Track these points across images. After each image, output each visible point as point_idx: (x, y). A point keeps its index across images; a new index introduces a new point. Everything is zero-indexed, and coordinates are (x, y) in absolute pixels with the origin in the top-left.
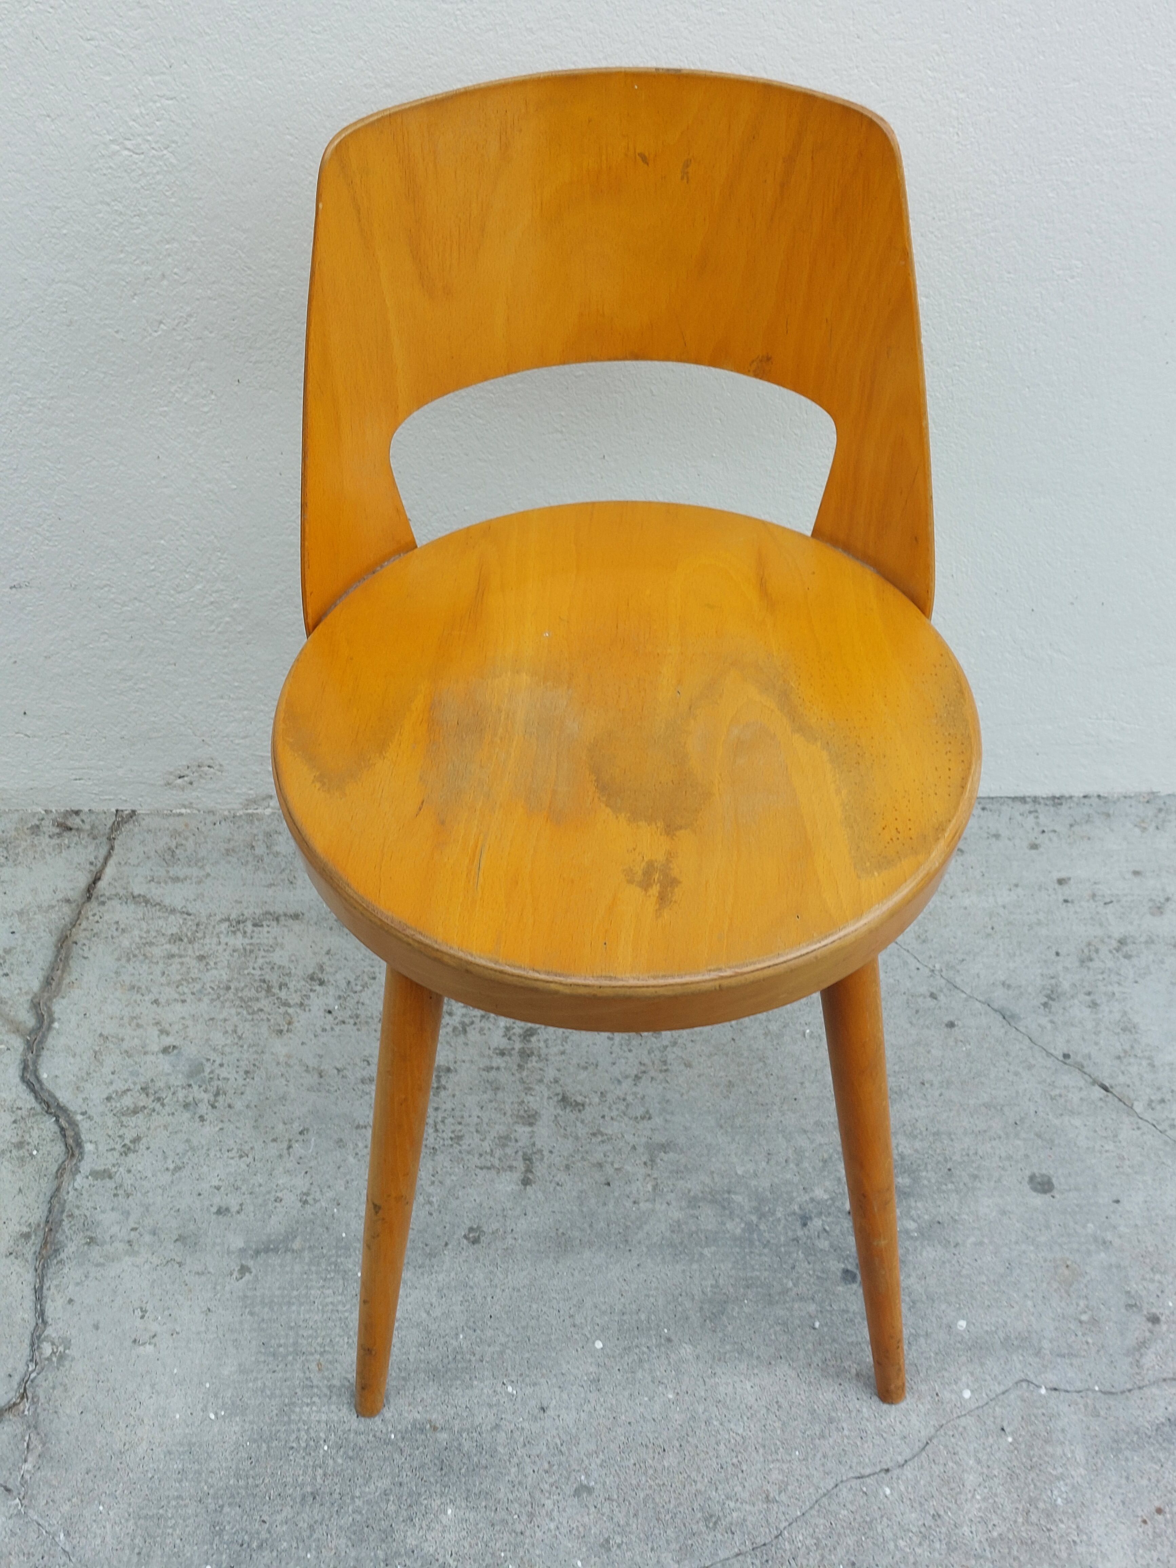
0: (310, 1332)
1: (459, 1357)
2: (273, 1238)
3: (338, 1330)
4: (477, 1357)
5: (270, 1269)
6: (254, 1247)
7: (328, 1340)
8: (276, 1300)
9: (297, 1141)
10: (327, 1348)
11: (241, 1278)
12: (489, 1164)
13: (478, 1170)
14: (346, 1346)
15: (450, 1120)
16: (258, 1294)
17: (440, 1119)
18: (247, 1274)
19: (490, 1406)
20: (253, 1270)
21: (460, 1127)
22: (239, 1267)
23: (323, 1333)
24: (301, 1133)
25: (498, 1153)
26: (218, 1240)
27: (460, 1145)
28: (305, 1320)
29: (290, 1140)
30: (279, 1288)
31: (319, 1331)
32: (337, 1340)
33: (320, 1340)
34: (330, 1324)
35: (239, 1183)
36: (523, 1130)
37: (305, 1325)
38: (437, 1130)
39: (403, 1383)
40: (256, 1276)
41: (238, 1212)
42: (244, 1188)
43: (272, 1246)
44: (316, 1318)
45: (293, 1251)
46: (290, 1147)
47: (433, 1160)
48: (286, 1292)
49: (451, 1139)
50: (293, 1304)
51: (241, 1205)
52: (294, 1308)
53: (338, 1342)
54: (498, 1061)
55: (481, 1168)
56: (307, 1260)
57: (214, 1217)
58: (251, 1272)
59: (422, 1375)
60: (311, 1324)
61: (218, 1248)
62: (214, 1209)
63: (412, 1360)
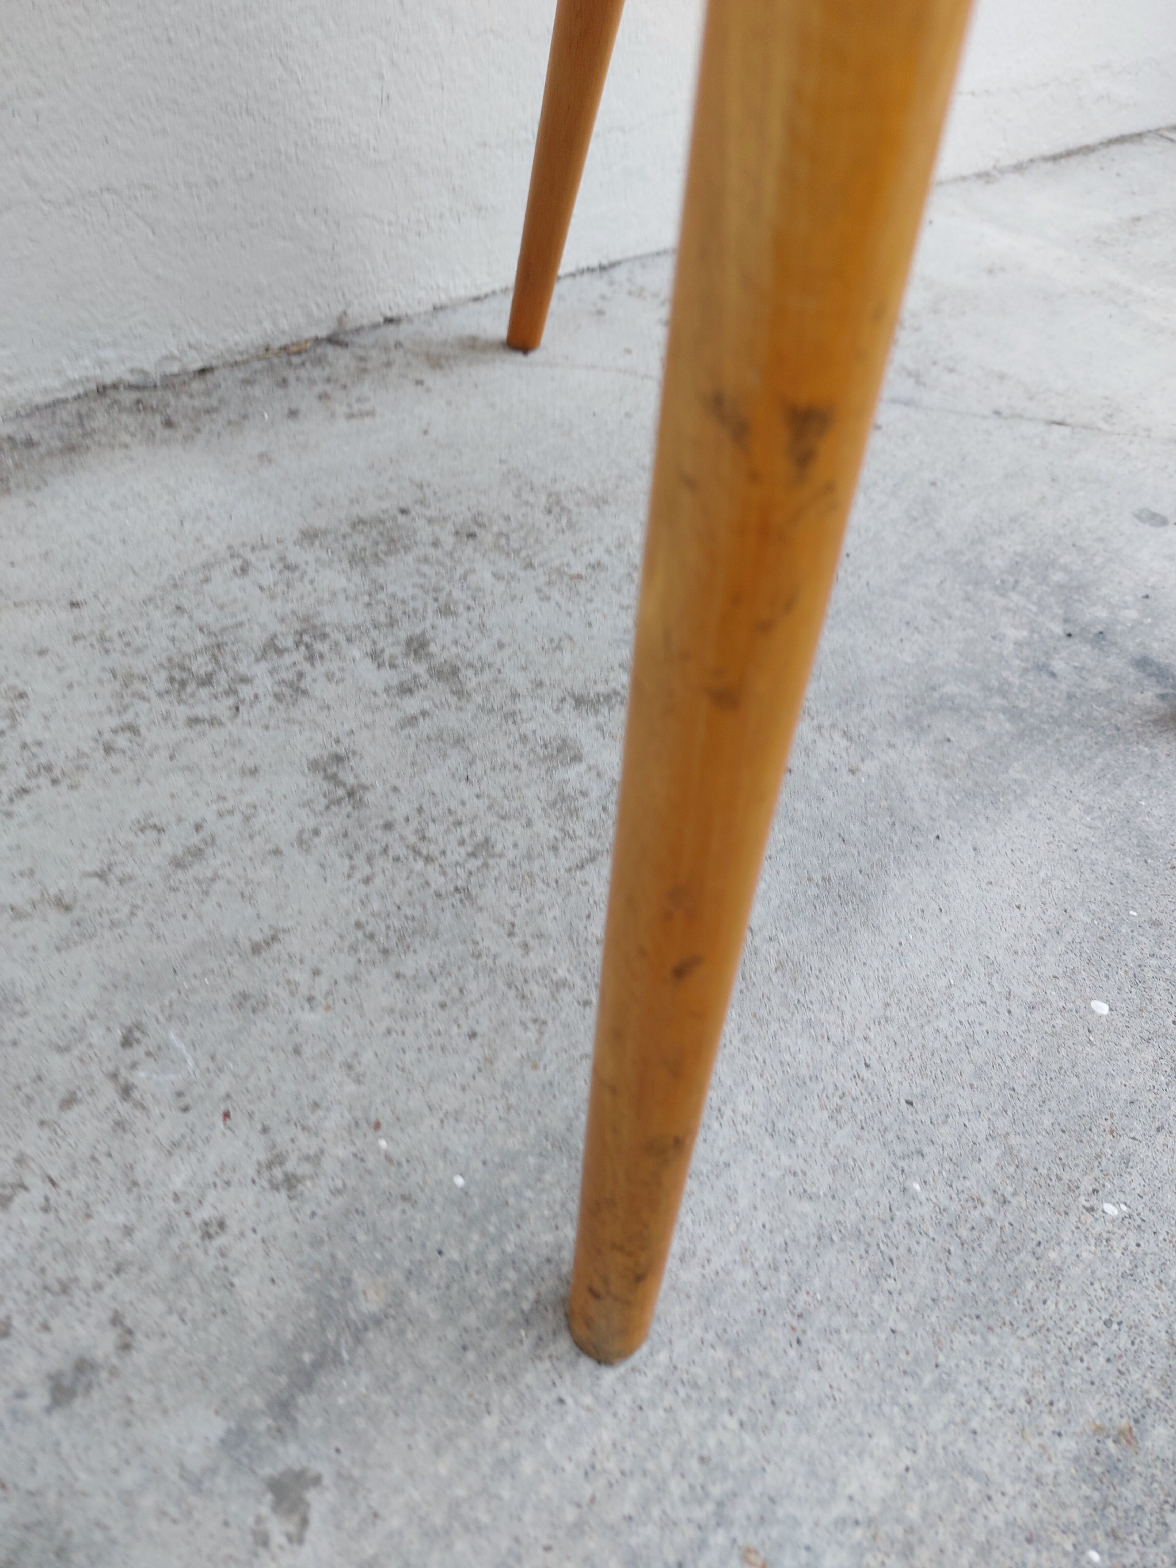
0: (633, 1489)
1: (964, 1233)
2: (289, 1332)
3: (688, 1419)
4: (988, 1199)
5: (361, 1423)
6: (259, 1402)
7: (694, 1465)
8: (460, 1492)
9: (134, 1066)
10: (716, 1490)
11: (304, 1522)
12: (585, 854)
13: (579, 875)
14: (749, 1440)
15: (432, 831)
16: (396, 1522)
17: (413, 839)
18: (311, 1495)
19: (1130, 1275)
20: (318, 1467)
21: (465, 830)
22: (269, 1497)
23: (666, 1460)
24: (127, 1042)
25: (578, 827)
26: (130, 1477)
27: (501, 855)
28: (590, 1471)
29: (114, 1076)
30: (438, 1450)
31: (651, 1466)
32: (712, 1442)
33: (676, 1487)
34: (655, 1418)
35: (60, 1270)
36: (573, 774)
37: (602, 1482)
38: (428, 859)
39: (951, 1398)
40: (341, 1476)
41: (126, 1347)
42: (86, 1274)
43: (307, 1357)
44: (606, 1437)
45: (378, 1322)
46: (126, 1091)
47: (481, 909)
48: (464, 1444)
49: (473, 855)
50: (516, 1457)
51: (116, 1320)
52: (527, 1466)
53: (720, 1444)
54: (411, 705)
55: (581, 867)
56: (433, 1314)
57: (55, 1422)
58: (317, 1480)
59: (960, 1340)
60: (611, 1465)
61: (148, 1501)
62: (39, 1399)
63: (902, 1327)
